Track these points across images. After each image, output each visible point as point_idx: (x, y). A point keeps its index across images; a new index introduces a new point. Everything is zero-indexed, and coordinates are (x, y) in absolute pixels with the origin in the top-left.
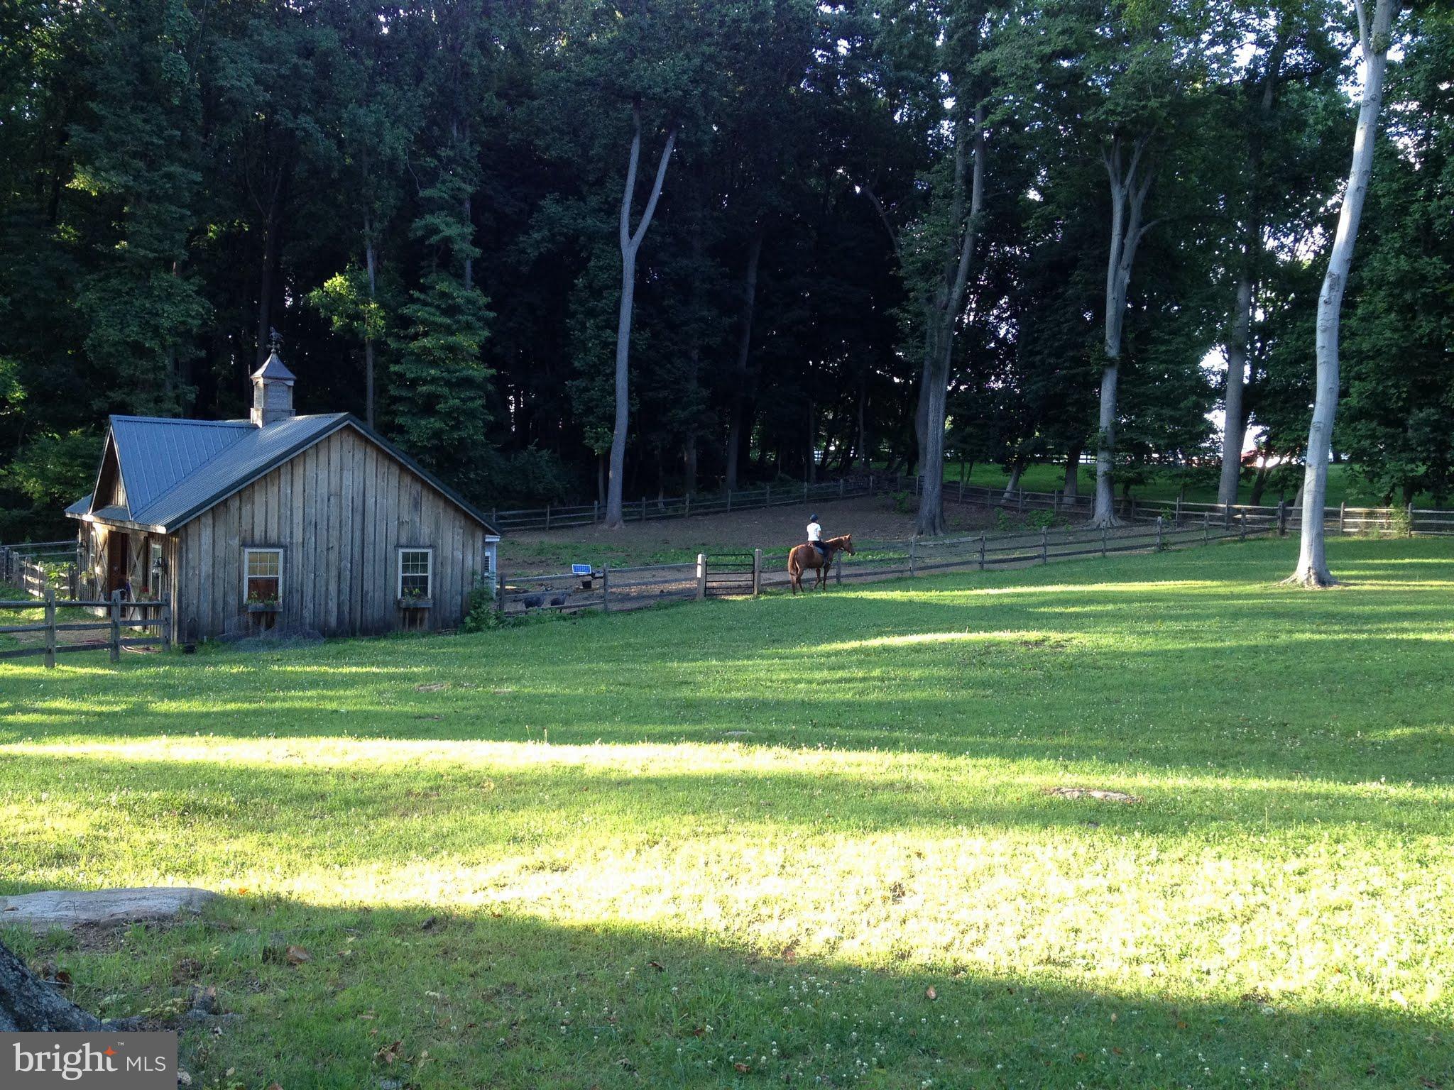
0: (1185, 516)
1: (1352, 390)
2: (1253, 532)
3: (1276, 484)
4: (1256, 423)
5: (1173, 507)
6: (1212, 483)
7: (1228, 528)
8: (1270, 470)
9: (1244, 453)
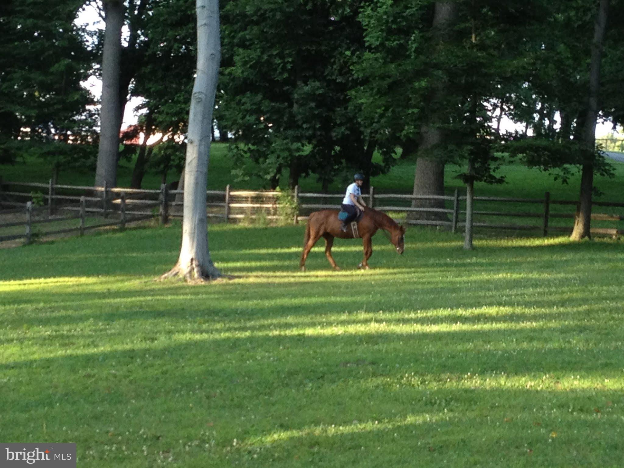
0: (59, 202)
1: (236, 58)
2: (134, 219)
3: (158, 164)
4: (135, 93)
5: (45, 191)
6: (89, 162)
7: (106, 215)
8: (152, 147)
9: (124, 128)
